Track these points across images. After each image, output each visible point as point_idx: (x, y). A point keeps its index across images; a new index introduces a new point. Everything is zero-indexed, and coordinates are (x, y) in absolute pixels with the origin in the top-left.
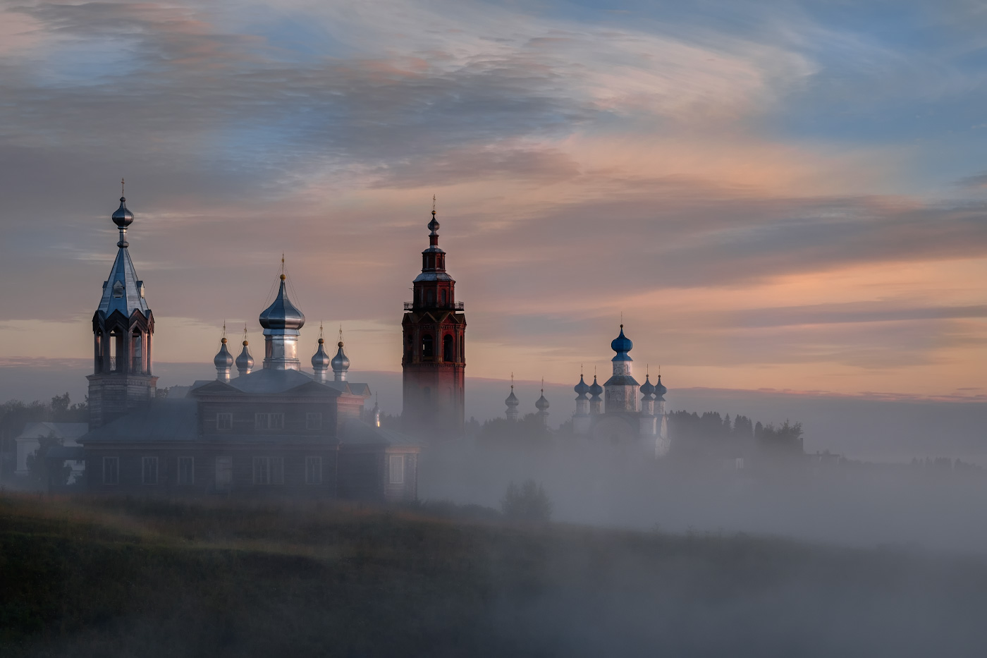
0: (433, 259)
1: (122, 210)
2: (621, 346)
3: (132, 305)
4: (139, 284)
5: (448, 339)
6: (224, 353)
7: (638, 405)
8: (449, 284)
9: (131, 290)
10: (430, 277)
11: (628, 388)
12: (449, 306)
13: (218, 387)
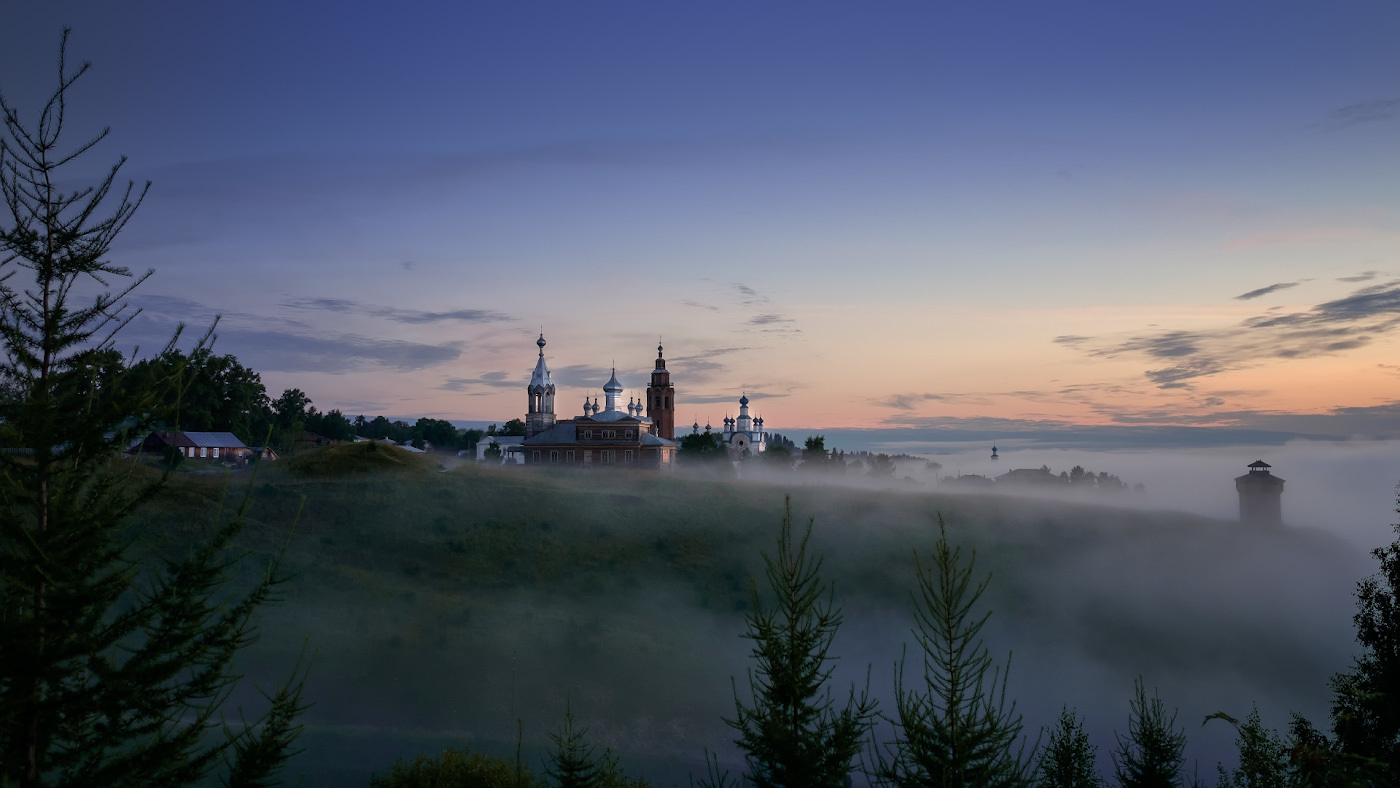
0: (660, 363)
1: (541, 339)
2: (744, 401)
3: (544, 383)
4: (549, 373)
5: (667, 398)
6: (588, 403)
7: (752, 428)
8: (667, 374)
9: (545, 376)
10: (659, 371)
11: (747, 420)
12: (667, 384)
13: (585, 419)
